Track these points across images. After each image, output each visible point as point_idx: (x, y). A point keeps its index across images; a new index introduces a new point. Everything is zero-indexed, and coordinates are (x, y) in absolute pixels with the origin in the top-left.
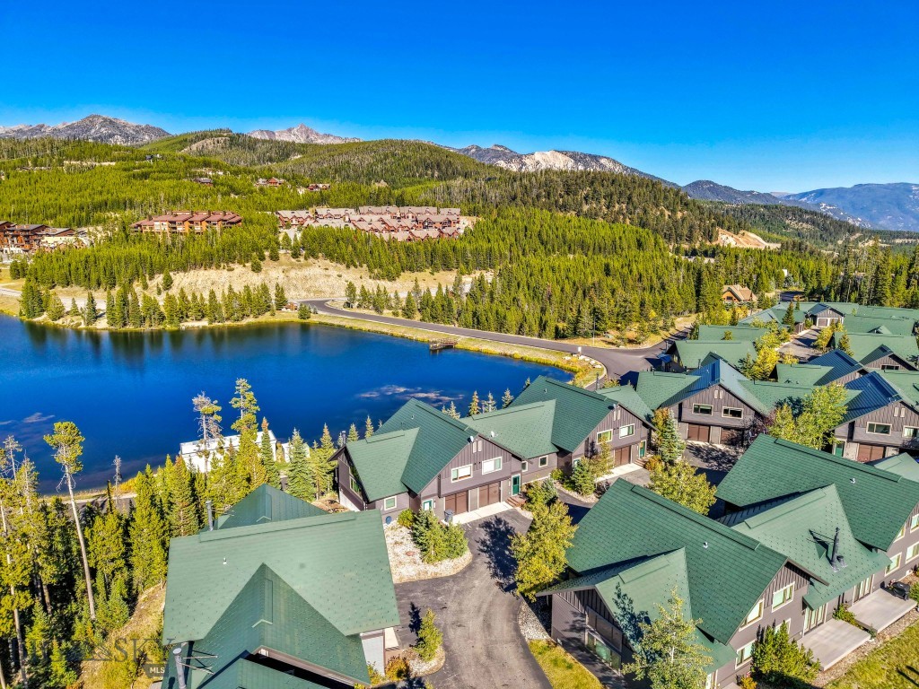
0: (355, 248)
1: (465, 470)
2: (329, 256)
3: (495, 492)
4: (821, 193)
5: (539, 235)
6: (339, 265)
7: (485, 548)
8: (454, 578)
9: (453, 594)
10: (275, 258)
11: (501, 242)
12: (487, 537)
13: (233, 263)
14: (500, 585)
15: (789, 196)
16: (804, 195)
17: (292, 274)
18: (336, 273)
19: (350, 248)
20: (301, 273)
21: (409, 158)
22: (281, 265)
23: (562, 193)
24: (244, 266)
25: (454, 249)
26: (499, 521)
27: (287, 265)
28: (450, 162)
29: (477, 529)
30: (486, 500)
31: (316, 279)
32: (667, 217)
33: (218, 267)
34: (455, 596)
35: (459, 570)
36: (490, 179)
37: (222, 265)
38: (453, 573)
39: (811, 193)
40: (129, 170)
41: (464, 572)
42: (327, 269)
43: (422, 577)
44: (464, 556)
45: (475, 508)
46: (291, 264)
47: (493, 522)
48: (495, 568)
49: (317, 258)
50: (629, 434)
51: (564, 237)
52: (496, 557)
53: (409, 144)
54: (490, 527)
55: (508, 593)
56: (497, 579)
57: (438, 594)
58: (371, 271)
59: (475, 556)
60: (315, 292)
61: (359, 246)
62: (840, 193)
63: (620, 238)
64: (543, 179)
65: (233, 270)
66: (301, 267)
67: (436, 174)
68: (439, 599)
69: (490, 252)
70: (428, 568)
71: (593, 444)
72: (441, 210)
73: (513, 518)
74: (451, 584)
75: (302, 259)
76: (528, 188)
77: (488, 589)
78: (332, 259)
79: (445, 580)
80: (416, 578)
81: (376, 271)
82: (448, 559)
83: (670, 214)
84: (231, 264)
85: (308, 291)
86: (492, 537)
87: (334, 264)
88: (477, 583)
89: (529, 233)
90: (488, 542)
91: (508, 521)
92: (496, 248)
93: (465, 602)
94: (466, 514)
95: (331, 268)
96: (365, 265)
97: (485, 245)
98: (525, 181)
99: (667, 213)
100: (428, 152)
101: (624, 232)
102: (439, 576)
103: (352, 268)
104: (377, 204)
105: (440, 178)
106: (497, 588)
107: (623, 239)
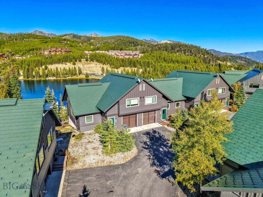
0: (105, 59)
1: (135, 101)
2: (98, 61)
3: (152, 117)
4: (246, 53)
5: (164, 58)
6: (100, 64)
7: (147, 147)
8: (123, 165)
9: (120, 179)
10: (80, 61)
11: (152, 60)
12: (148, 140)
13: (67, 62)
14: (158, 172)
15: (237, 54)
16: (241, 54)
17: (85, 66)
18: (99, 66)
19: (104, 59)
20: (88, 66)
21: (125, 40)
22: (82, 63)
23: (170, 49)
24: (70, 63)
25: (137, 61)
26: (155, 132)
27: (84, 63)
28: (137, 42)
29: (142, 135)
30: (147, 121)
31: (93, 68)
32: (202, 57)
33: (62, 63)
34: (122, 181)
35: (127, 160)
36: (148, 46)
37: (63, 63)
38: (122, 162)
39: (244, 53)
40: (42, 41)
41: (130, 162)
42: (96, 65)
43: (100, 165)
44: (132, 151)
45: (140, 125)
46: (85, 63)
47: (151, 132)
48: (153, 159)
49: (94, 61)
50: (222, 93)
51: (172, 59)
52: (154, 152)
53: (125, 37)
54: (150, 135)
55: (164, 179)
56: (155, 168)
57: (108, 179)
58: (110, 66)
59: (140, 151)
60: (92, 72)
61: (107, 58)
62: (252, 53)
63: (189, 60)
64: (165, 45)
65: (67, 64)
66: (88, 64)
67: (133, 45)
68: (108, 183)
69: (148, 63)
70: (105, 158)
71: (205, 95)
72: (134, 52)
73: (163, 131)
74: (120, 170)
75: (89, 62)
76: (160, 48)
77: (149, 175)
78: (98, 62)
79: (116, 167)
80: (95, 165)
81: (112, 66)
82: (121, 153)
83: (203, 56)
84: (66, 63)
85: (90, 71)
86: (151, 140)
87: (99, 63)
88: (140, 170)
89: (161, 58)
90: (148, 143)
91: (160, 132)
92: (150, 61)
93: (130, 187)
94: (135, 128)
95: (98, 65)
96: (109, 64)
97: (147, 61)
98: (159, 46)
99: (202, 56)
100: (130, 39)
101: (190, 58)
102: (112, 164)
103: (105, 65)
104: (114, 50)
105: (134, 46)
106: (155, 175)
107: (190, 60)
